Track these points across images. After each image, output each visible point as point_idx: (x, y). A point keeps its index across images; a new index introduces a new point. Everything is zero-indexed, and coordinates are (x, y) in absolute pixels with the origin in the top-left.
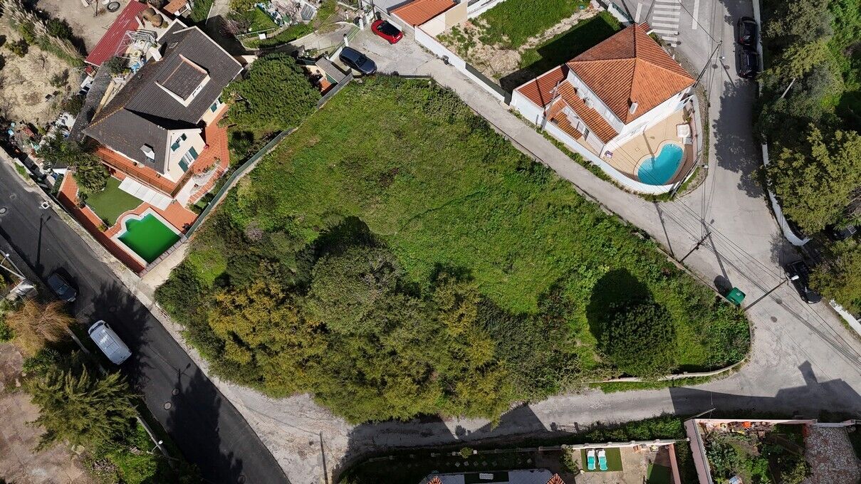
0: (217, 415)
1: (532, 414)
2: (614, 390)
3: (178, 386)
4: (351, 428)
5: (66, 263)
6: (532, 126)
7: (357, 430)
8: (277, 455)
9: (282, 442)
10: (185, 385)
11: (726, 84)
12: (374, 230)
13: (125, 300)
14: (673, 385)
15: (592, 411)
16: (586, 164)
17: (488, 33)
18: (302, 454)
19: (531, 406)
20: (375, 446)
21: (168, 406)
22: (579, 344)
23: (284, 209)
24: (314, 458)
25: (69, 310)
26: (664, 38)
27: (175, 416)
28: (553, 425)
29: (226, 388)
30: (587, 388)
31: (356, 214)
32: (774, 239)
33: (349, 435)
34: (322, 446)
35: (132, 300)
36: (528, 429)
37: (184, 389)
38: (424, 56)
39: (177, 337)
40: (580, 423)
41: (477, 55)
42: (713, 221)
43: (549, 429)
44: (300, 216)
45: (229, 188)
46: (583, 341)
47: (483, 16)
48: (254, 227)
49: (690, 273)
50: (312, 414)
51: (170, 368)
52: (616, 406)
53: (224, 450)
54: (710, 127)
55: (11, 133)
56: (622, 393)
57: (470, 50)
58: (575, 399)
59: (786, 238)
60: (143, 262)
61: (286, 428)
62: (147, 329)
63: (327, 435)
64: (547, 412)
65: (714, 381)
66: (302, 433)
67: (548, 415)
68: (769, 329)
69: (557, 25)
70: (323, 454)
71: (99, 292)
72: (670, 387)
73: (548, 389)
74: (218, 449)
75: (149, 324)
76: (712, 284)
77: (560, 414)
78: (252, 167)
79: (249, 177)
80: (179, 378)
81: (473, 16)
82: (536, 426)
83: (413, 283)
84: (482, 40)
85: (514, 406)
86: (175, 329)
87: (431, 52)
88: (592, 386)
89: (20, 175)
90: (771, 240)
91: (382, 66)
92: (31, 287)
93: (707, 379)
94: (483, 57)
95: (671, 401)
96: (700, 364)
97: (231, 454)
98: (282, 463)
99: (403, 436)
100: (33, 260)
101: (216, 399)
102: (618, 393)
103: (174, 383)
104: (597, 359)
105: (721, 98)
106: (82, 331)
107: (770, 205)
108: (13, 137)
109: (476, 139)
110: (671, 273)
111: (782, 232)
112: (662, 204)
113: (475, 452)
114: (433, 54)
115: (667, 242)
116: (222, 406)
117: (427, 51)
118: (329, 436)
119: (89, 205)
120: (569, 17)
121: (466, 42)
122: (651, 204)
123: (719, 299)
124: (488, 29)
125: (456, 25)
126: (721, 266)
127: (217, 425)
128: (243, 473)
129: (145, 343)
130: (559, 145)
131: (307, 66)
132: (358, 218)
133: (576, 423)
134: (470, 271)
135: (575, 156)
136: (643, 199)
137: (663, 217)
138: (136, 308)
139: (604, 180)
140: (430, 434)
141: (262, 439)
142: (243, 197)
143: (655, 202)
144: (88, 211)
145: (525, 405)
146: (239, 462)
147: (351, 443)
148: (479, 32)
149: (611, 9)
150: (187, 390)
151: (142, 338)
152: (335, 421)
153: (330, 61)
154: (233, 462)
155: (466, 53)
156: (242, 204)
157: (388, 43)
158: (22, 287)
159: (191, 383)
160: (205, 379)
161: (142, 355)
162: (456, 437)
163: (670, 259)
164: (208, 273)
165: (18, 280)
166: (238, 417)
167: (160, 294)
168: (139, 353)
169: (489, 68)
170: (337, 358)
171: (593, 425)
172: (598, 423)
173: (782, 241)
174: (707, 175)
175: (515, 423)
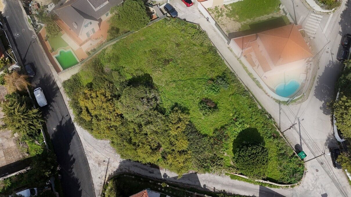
0: (72, 138)
1: (198, 178)
2: (236, 179)
3: (61, 122)
4: (122, 160)
5: (35, 62)
6: (236, 57)
7: (124, 162)
8: (89, 162)
9: (93, 157)
10: (63, 123)
11: (330, 61)
12: (154, 82)
13: (51, 82)
14: (262, 185)
15: (223, 185)
16: (254, 79)
17: (230, 12)
18: (99, 164)
19: (198, 175)
20: (129, 170)
21: (54, 129)
22: (225, 155)
23: (122, 63)
24: (103, 168)
25: (29, 80)
26: (308, 34)
27: (56, 134)
28: (205, 185)
29: (79, 129)
30: (224, 174)
31: (149, 73)
33: (120, 163)
34: (108, 163)
35: (54, 83)
36: (193, 183)
38: (199, 15)
39: (67, 103)
40: (216, 188)
41: (222, 21)
42: (303, 120)
43: (202, 186)
44: (127, 67)
45: (103, 49)
46: (228, 154)
47: (231, 5)
48: (108, 67)
49: (284, 139)
50: (108, 150)
51: (60, 114)
52: (233, 186)
53: (70, 153)
54: (316, 78)
55: (30, 5)
56: (238, 181)
57: (220, 17)
58: (218, 178)
59: (335, 136)
60: (61, 69)
61: (96, 152)
62: (56, 96)
63: (112, 160)
64: (204, 179)
65: (281, 189)
66: (102, 156)
67: (204, 181)
68: (313, 174)
69: (262, 17)
70: (107, 167)
71: (43, 77)
72: (260, 185)
73: (207, 169)
74: (68, 152)
75: (57, 94)
76: (294, 147)
77: (209, 182)
78: (115, 42)
79: (112, 46)
80: (62, 119)
81: (226, 4)
82: (197, 184)
83: (164, 108)
84: (227, 15)
85: (191, 172)
86: (67, 99)
87: (202, 14)
88: (226, 174)
89: (29, 23)
90: (328, 135)
91: (180, 15)
92: (19, 67)
93: (278, 187)
94: (224, 22)
95: (259, 191)
96: (277, 179)
97: (72, 156)
98: (90, 165)
99: (141, 170)
100: (23, 57)
101: (73, 132)
102: (237, 180)
103: (60, 120)
104: (232, 163)
105: (326, 67)
106: (32, 90)
107: (332, 120)
108: (30, 7)
109: (210, 56)
110: (276, 137)
111: (334, 133)
112: (282, 106)
113: (168, 186)
114: (203, 15)
115: (279, 123)
116: (75, 135)
117: (201, 13)
119: (48, 41)
120: (268, 14)
121: (220, 14)
123: (294, 154)
124: (231, 11)
125: (217, 5)
126: (301, 140)
127: (70, 142)
128: (74, 164)
129: (54, 101)
130: (245, 67)
131: (150, 7)
132: (150, 75)
133: (214, 188)
134: (189, 110)
135: (250, 74)
136: (274, 101)
137: (281, 111)
138: (55, 87)
139: (260, 88)
140: (153, 173)
141: (86, 153)
142: (107, 54)
144: (47, 43)
145: (196, 173)
146: (74, 160)
147: (120, 166)
148: (226, 11)
149: (288, 15)
150: (64, 125)
151: (53, 99)
152: (117, 155)
153: (159, 8)
154: (72, 159)
155: (218, 18)
156: (106, 56)
157: (186, 6)
158: (15, 66)
159: (66, 123)
160: (72, 123)
161: (51, 106)
162: (163, 178)
163: (277, 130)
164: (85, 80)
165: (15, 63)
166: (79, 142)
167: (65, 84)
168: (50, 105)
169: (226, 27)
170: (124, 129)
171: (221, 191)
172: (224, 190)
173: (332, 137)
174: (307, 99)
175: (189, 179)
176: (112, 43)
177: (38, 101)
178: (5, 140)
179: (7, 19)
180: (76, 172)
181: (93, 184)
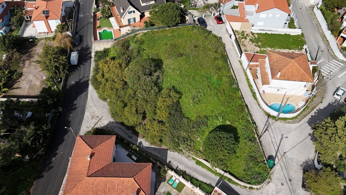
0: (82, 93)
1: (167, 154)
2: (200, 165)
3: (81, 80)
4: (112, 120)
5: (84, 35)
6: (243, 69)
7: (113, 122)
8: (86, 113)
9: (91, 111)
10: (82, 81)
11: (336, 100)
12: (164, 66)
13: (88, 52)
14: (222, 177)
15: (186, 166)
16: (252, 90)
17: (255, 39)
18: (92, 118)
19: (168, 151)
20: (113, 130)
21: (73, 82)
22: (198, 139)
23: (144, 46)
24: (94, 121)
25: (74, 45)
26: (323, 74)
27: (72, 86)
28: (170, 162)
29: (91, 88)
30: (191, 158)
31: (162, 59)
32: (308, 160)
33: (109, 122)
34: (100, 120)
36: (161, 157)
37: (81, 82)
38: (225, 32)
39: (92, 69)
40: (179, 167)
41: (244, 42)
42: (287, 137)
43: (168, 162)
44: (147, 51)
45: (135, 33)
46: (201, 140)
47: (258, 34)
48: (133, 46)
49: (260, 145)
50: (105, 110)
51: (83, 74)
52: (195, 170)
53: (75, 102)
54: (315, 110)
57: (243, 39)
58: (184, 159)
61: (95, 108)
62: (87, 62)
63: (103, 118)
64: (171, 156)
65: (239, 187)
66: (98, 112)
67: (171, 158)
68: (277, 186)
69: (283, 50)
70: (98, 122)
71: (84, 46)
72: (219, 178)
73: (176, 148)
74: (74, 101)
75: (88, 61)
76: (267, 156)
77: (175, 160)
78: (146, 31)
79: (143, 34)
80: (82, 78)
81: (253, 32)
82: (164, 158)
84: (251, 40)
85: (163, 148)
88: (194, 159)
91: (209, 28)
92: (71, 35)
93: (237, 184)
94: (245, 44)
95: (217, 182)
96: (237, 176)
97: (76, 105)
98: (85, 116)
99: (123, 133)
100: (77, 30)
101: (86, 89)
102: (200, 167)
103: (80, 78)
104: (201, 149)
106: (71, 51)
109: (220, 63)
110: (252, 140)
111: (314, 160)
112: (270, 120)
113: (138, 149)
114: (228, 33)
116: (85, 92)
117: (227, 31)
118: (104, 119)
119: (100, 21)
120: (290, 50)
121: (244, 37)
122: (266, 117)
123: (264, 160)
125: (245, 30)
127: (80, 95)
128: (74, 111)
129: (83, 64)
130: (248, 80)
131: (186, 16)
132: (162, 60)
133: (178, 166)
134: (182, 95)
136: (264, 113)
138: (89, 55)
139: (255, 99)
140: (131, 138)
141: (86, 107)
142: (137, 38)
143: (268, 117)
144: (98, 22)
145: (167, 150)
146: (76, 108)
147: (108, 124)
148: (251, 37)
149: (308, 54)
151: (84, 63)
152: (109, 116)
153: (193, 18)
154: (74, 107)
155: (241, 39)
156: (135, 39)
157: (217, 23)
158: (69, 33)
159: (84, 82)
160: (88, 83)
161: (80, 67)
162: (138, 144)
163: (256, 136)
164: (112, 54)
165: (69, 31)
166: (86, 97)
167: (97, 52)
168: (79, 66)
169: (245, 48)
171: (183, 170)
172: (185, 171)
173: (311, 162)
174: (298, 122)
175: (159, 152)
176: (144, 31)
177: (71, 58)
178: (35, 78)
179: (80, 4)
180: (72, 117)
181: (80, 130)
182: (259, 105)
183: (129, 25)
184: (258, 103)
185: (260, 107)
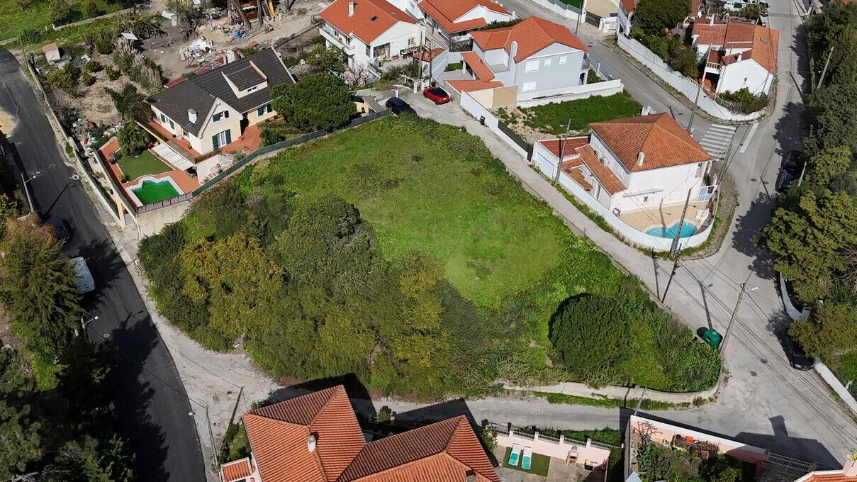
0: (149, 352)
1: (467, 409)
3: (124, 324)
4: (275, 388)
6: (547, 179)
8: (191, 395)
9: (201, 386)
10: (131, 324)
12: (364, 217)
13: (108, 254)
14: (625, 405)
15: (530, 415)
17: (533, 120)
18: (216, 399)
19: (468, 402)
21: (107, 336)
23: (289, 187)
24: (226, 405)
27: (108, 344)
28: (485, 421)
29: (168, 333)
31: (351, 201)
33: (271, 394)
34: (239, 396)
37: (127, 328)
38: (464, 116)
39: (142, 290)
42: (711, 285)
43: (480, 424)
45: (248, 164)
47: (533, 109)
50: (241, 371)
53: (142, 379)
59: (788, 314)
61: (210, 377)
62: (118, 278)
63: (248, 390)
66: (224, 382)
67: (483, 413)
70: (237, 404)
72: (620, 407)
74: (137, 377)
78: (274, 154)
79: (268, 160)
80: (128, 319)
84: (525, 123)
85: (450, 399)
90: (772, 314)
97: (148, 384)
103: (121, 320)
111: (785, 310)
112: (661, 261)
114: (472, 117)
116: (157, 347)
117: (468, 114)
118: (250, 391)
119: (118, 163)
121: (509, 119)
122: (650, 259)
123: (695, 339)
124: (534, 118)
125: (503, 107)
127: (145, 359)
128: (151, 400)
130: (569, 197)
131: (356, 103)
132: (353, 205)
135: (582, 208)
137: (658, 270)
138: (116, 261)
141: (182, 380)
142: (258, 173)
143: (653, 257)
144: (116, 167)
146: (152, 392)
148: (524, 117)
150: (130, 328)
152: (262, 381)
156: (254, 178)
157: (434, 104)
159: (137, 325)
160: (151, 325)
161: (103, 295)
166: (168, 358)
168: (101, 292)
176: (269, 154)
180: (153, 413)
182: (622, 240)
183: (217, 151)
184: (617, 236)
185: (626, 243)
